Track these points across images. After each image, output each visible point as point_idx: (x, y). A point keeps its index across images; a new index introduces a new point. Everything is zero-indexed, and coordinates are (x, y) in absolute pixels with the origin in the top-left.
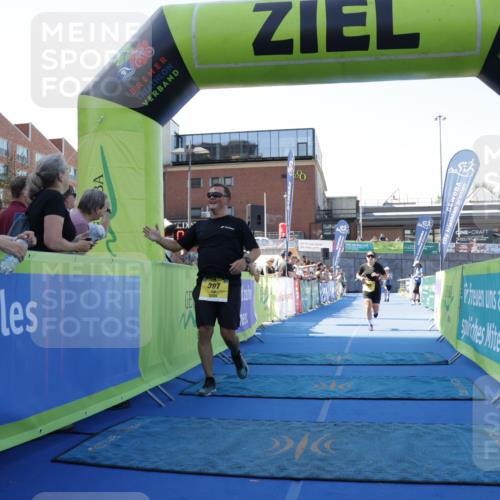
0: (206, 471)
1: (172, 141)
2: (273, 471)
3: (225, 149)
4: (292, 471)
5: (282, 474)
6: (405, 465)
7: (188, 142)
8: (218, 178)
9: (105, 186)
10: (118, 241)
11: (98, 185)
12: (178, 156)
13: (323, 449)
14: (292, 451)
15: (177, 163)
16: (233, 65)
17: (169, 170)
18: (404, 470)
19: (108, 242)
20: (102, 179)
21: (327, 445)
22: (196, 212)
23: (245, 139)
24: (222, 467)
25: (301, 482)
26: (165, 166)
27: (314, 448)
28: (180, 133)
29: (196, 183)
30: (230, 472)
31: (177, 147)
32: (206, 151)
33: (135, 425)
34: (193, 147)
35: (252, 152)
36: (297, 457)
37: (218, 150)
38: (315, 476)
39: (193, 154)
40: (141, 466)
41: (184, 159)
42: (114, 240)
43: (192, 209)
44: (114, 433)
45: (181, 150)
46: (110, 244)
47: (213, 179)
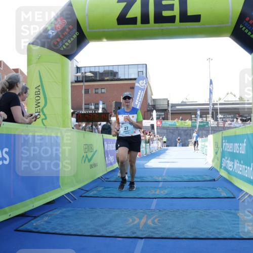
0: (95, 235)
1: (75, 70)
2: (129, 234)
3: (101, 74)
4: (139, 234)
5: (134, 236)
6: (196, 230)
7: (83, 71)
8: (98, 89)
9: (41, 91)
10: (48, 119)
11: (37, 90)
12: (78, 77)
13: (154, 223)
14: (138, 224)
15: (77, 81)
16: (106, 30)
17: (73, 84)
18: (195, 233)
19: (42, 120)
20: (39, 88)
21: (156, 221)
22: (87, 106)
23: (112, 69)
24: (103, 233)
25: (144, 240)
26: (72, 83)
27: (150, 222)
28: (79, 66)
29: (87, 91)
30: (107, 235)
31: (77, 73)
32: (92, 75)
33: (57, 212)
34: (85, 73)
35: (115, 76)
36: (141, 227)
37: (98, 75)
38: (150, 236)
39: (86, 76)
40: (61, 232)
41: (81, 79)
42: (46, 119)
43: (85, 104)
44: (47, 216)
45: (79, 74)
46: (44, 121)
47: (95, 89)
